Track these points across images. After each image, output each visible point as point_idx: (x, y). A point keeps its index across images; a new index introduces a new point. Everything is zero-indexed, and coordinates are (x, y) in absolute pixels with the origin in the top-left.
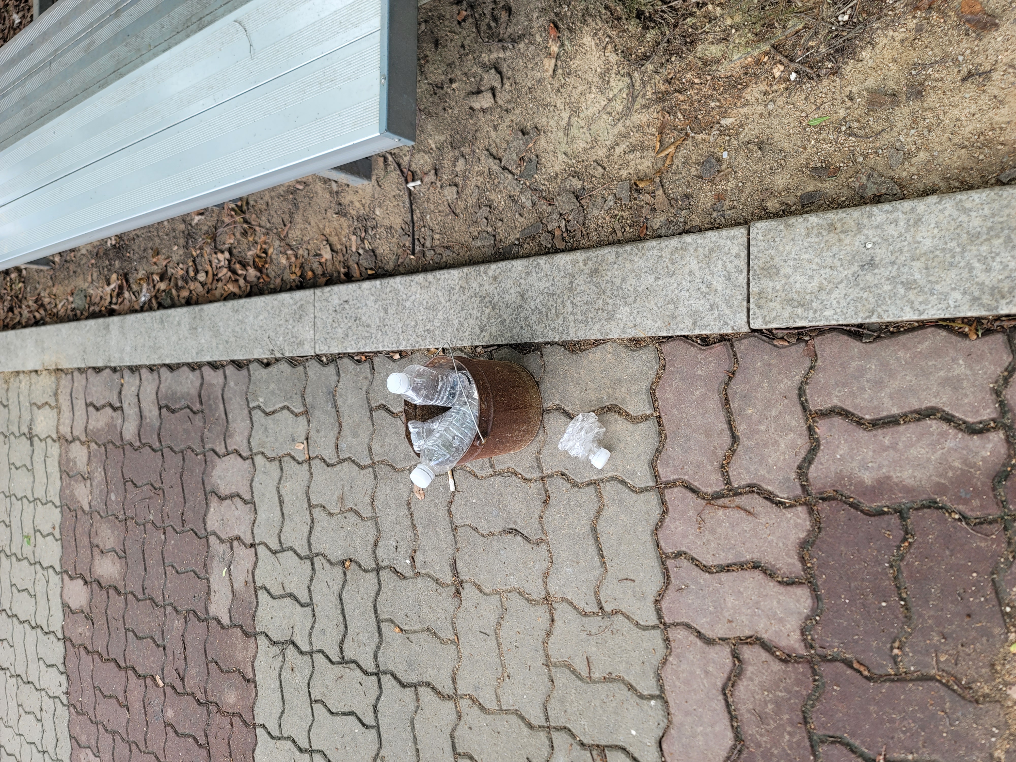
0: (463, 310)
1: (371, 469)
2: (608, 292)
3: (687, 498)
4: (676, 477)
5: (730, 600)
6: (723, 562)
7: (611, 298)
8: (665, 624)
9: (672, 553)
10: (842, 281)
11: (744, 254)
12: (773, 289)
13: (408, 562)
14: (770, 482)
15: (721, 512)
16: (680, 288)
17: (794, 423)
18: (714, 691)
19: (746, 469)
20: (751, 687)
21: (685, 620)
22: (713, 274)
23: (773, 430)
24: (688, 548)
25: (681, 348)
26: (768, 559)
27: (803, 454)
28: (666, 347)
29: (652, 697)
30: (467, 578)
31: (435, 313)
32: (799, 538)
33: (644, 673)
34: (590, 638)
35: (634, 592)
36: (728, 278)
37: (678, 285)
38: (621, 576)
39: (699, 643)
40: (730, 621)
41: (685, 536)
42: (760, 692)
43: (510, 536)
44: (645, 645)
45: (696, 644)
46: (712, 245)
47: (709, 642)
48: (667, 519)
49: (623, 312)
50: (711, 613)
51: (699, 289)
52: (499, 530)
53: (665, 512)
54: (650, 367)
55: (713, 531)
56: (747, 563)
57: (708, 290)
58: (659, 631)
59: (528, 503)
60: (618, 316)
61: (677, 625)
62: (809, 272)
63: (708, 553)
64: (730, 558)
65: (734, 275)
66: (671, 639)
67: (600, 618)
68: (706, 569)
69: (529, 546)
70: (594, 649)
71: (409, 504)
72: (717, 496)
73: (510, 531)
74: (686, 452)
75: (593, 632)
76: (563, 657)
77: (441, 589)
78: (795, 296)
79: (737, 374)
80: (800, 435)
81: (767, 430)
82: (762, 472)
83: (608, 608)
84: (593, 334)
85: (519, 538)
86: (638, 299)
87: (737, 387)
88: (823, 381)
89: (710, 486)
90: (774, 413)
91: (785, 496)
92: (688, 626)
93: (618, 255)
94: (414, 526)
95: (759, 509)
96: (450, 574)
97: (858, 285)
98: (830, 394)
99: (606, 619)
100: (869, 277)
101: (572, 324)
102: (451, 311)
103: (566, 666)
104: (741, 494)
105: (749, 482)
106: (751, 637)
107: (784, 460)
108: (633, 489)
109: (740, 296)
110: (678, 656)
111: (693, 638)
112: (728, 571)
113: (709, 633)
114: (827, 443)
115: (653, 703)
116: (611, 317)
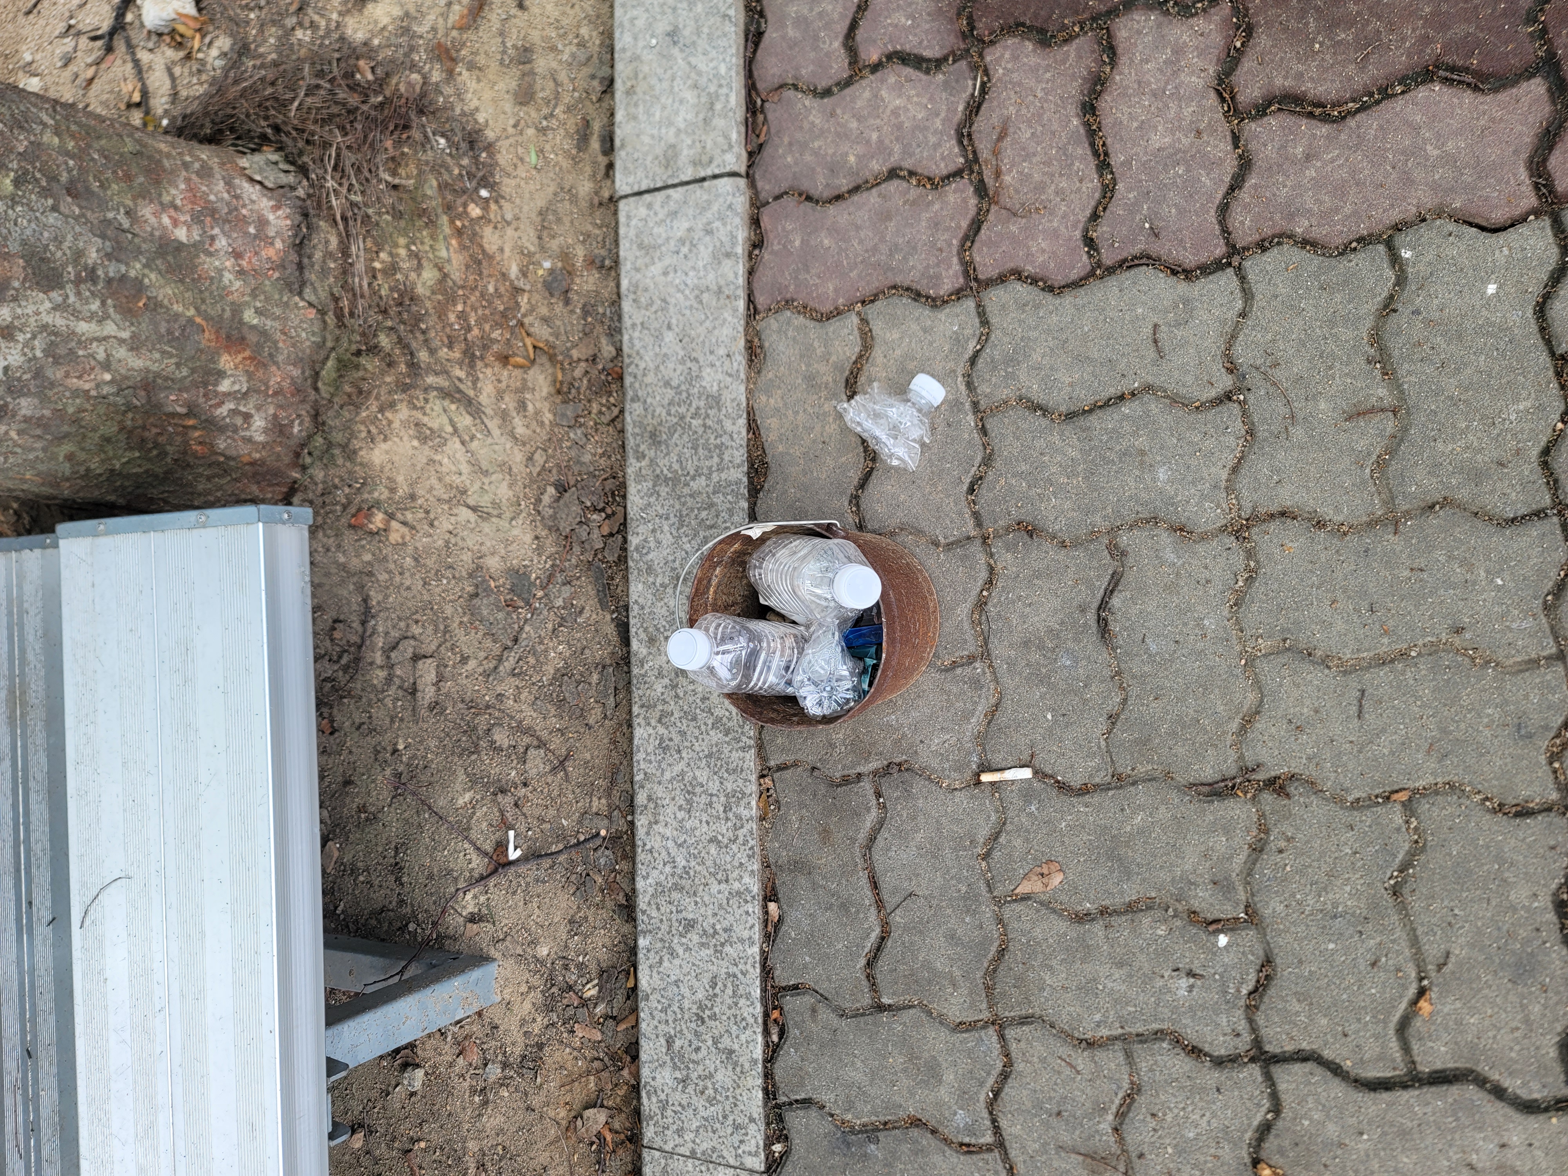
0: (694, 719)
1: (1010, 1033)
2: (682, 410)
3: (990, 238)
4: (955, 260)
5: (1159, 139)
6: (1092, 163)
7: (690, 405)
8: (1229, 256)
9: (1090, 256)
10: (689, 63)
11: (647, 197)
12: (690, 147)
13: (1223, 940)
14: (952, 110)
15: (1007, 179)
16: (682, 287)
17: (867, 94)
18: (1343, 137)
19: (935, 149)
20: (1314, 72)
21: (1212, 217)
22: (668, 239)
23: (878, 121)
24: (1075, 226)
25: (764, 277)
26: (1074, 89)
27: (908, 71)
28: (761, 300)
29: (1395, 259)
30: (1232, 755)
31: (698, 790)
32: (1034, 51)
33: (1346, 282)
34: (1300, 415)
35: (1178, 325)
36: (674, 214)
37: (679, 291)
38: (1152, 354)
39: (1252, 181)
40: (1199, 133)
41: (1055, 234)
42: (1318, 58)
43: (1115, 627)
44: (1282, 290)
45: (1256, 187)
46: (635, 247)
47: (1245, 165)
48: (1029, 269)
49: (710, 379)
50: (1188, 170)
51: (686, 257)
52: (1104, 655)
53: (1018, 274)
54: (788, 323)
55: (1040, 188)
56: (1087, 124)
57: (688, 243)
58: (1247, 264)
59: (1037, 574)
60: (715, 388)
61: (1225, 231)
62: (676, 105)
63: (1079, 190)
64: (1083, 150)
65: (672, 206)
66: (1257, 237)
67: (1251, 398)
68: (1108, 192)
69: (1130, 577)
70: (1323, 405)
71: (1081, 918)
72: (981, 190)
73: (1103, 626)
74: (914, 248)
75: (1284, 411)
76: (1364, 482)
77: (1275, 841)
78: (701, 116)
79: (803, 188)
80: (883, 81)
81: (878, 129)
82: (938, 123)
83: (1226, 382)
84: (739, 433)
85: (1116, 601)
86: (694, 355)
87: (820, 186)
88: (811, 68)
89: (965, 201)
90: (854, 124)
91: (970, 83)
92: (1224, 209)
93: (636, 399)
94: (1131, 908)
95: (995, 120)
96: (1230, 803)
97: (694, 43)
98: (828, 54)
99: (1249, 382)
100: (687, 32)
101: (723, 476)
102: (697, 748)
103: (1383, 473)
104: (974, 152)
105: (954, 142)
106: (1220, 94)
107: (918, 95)
108: (984, 339)
109: (697, 192)
110: (1291, 217)
111: (1245, 195)
112: (1106, 154)
113: (1230, 166)
114: (891, 41)
115: (1406, 254)
116: (715, 401)
